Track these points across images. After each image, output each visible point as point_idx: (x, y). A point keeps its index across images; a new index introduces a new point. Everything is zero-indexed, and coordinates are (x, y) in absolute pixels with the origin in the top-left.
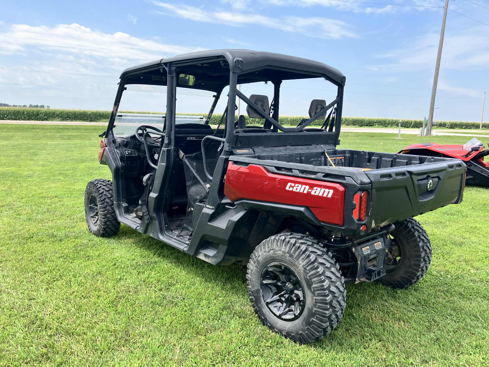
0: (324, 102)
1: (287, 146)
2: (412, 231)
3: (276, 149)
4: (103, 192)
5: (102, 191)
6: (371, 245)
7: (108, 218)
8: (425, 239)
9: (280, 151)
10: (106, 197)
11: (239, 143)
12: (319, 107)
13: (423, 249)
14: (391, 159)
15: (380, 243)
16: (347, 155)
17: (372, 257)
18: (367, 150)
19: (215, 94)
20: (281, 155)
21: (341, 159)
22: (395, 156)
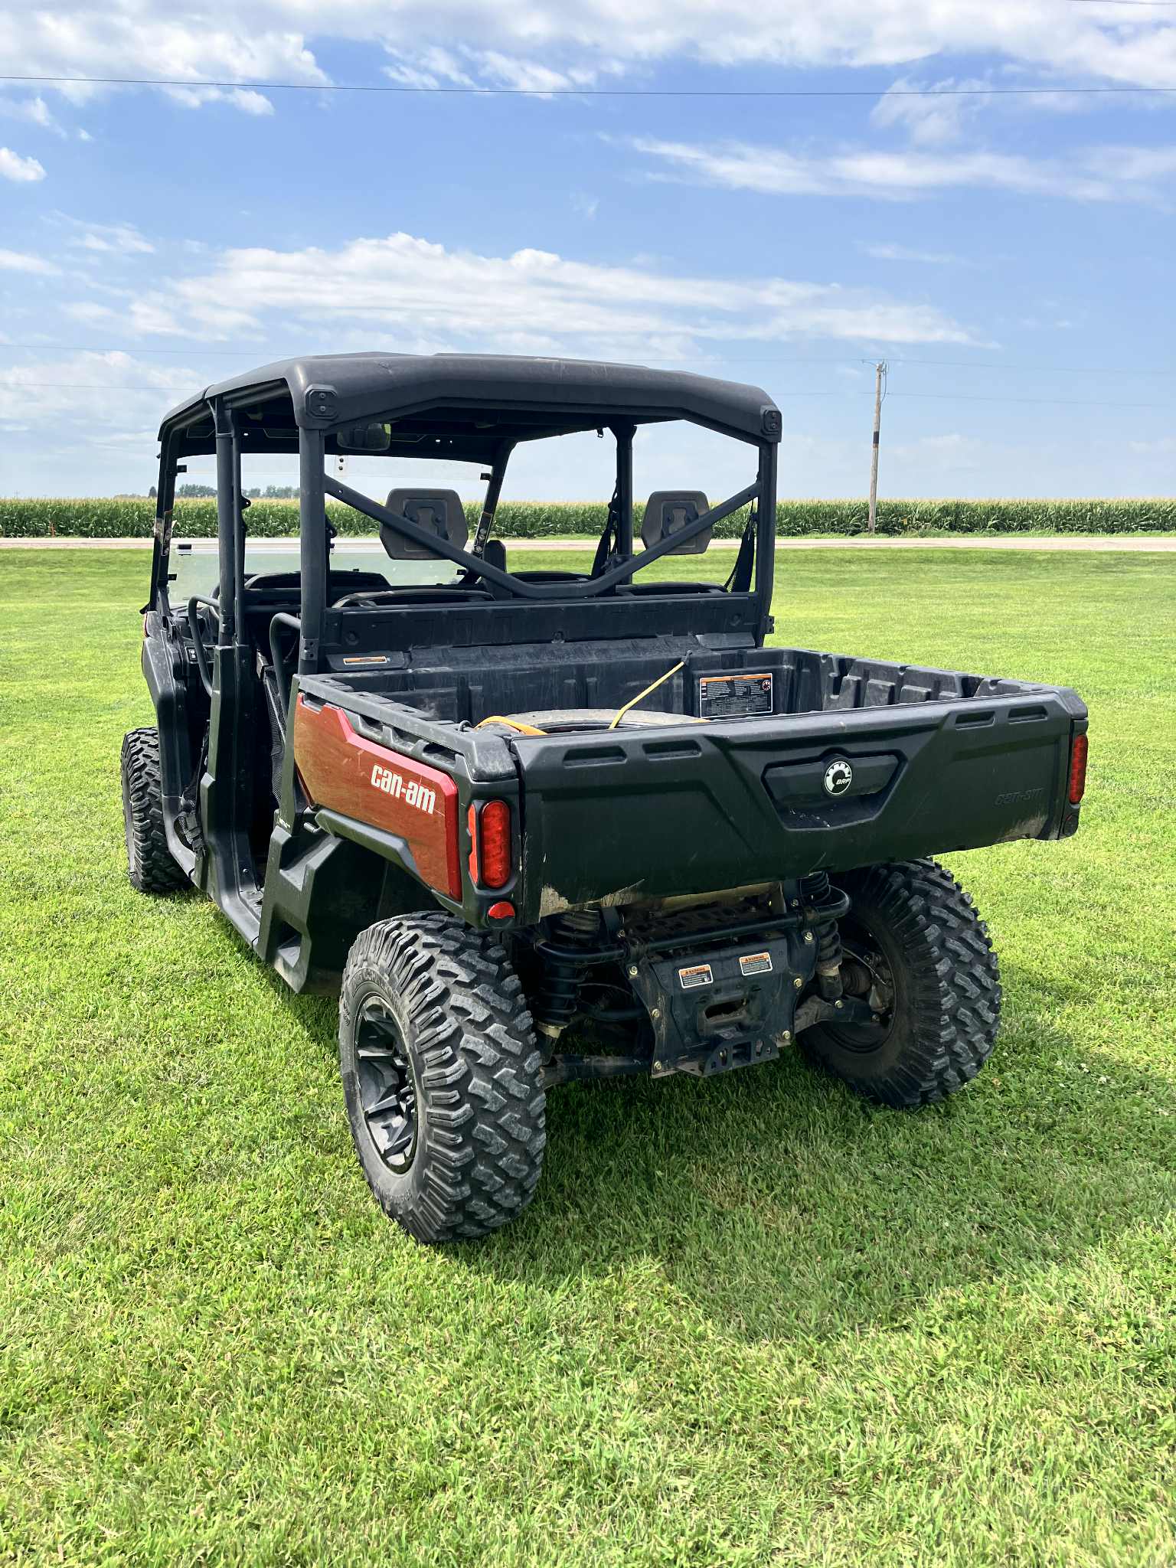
0: (699, 497)
1: (549, 642)
2: (917, 923)
3: (500, 651)
4: (144, 765)
5: (142, 760)
6: (721, 960)
7: (153, 840)
8: (963, 951)
9: (515, 657)
10: (150, 780)
11: (352, 635)
12: (680, 515)
13: (952, 983)
14: (889, 684)
15: (766, 955)
16: (785, 667)
17: (719, 999)
18: (837, 651)
19: (488, 469)
20: (500, 671)
21: (760, 682)
22: (902, 674)
